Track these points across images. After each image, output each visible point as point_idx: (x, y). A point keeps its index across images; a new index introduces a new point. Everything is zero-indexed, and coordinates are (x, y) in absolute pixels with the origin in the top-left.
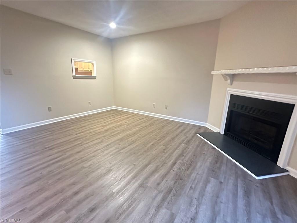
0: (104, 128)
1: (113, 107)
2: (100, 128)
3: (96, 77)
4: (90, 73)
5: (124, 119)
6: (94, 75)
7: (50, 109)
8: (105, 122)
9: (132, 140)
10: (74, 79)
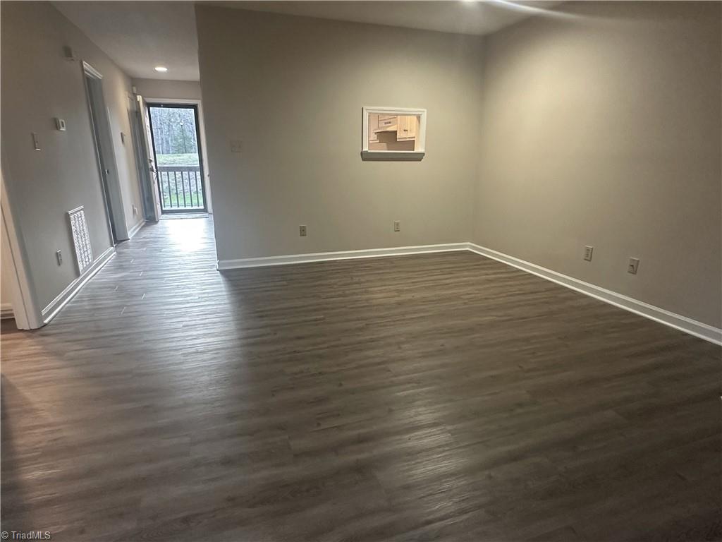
0: (399, 296)
1: (468, 246)
2: (389, 294)
3: (424, 154)
4: (411, 144)
5: (473, 285)
6: (419, 149)
7: (303, 231)
8: (413, 283)
9: (443, 345)
10: (363, 160)
